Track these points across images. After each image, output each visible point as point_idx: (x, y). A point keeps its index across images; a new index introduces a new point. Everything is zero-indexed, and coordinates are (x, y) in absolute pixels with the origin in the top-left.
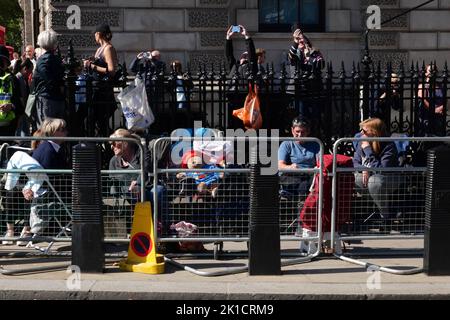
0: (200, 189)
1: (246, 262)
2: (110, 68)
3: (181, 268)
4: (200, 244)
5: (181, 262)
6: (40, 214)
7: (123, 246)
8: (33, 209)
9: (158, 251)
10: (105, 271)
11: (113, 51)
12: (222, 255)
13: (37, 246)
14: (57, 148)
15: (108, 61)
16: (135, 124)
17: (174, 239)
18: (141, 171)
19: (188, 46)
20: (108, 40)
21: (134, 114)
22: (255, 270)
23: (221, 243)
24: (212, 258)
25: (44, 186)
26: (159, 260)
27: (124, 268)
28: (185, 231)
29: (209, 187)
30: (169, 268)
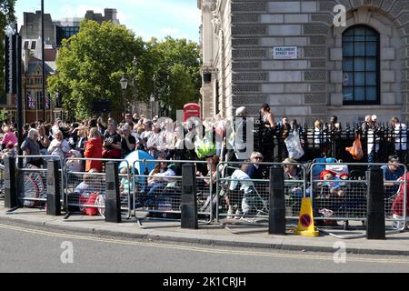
0: (331, 191)
1: (364, 232)
2: (272, 125)
3: (327, 234)
4: (335, 221)
5: (326, 231)
6: (249, 202)
7: (295, 221)
8: (244, 200)
9: (315, 225)
10: (286, 234)
11: (273, 117)
12: (348, 228)
13: (246, 219)
14: (257, 167)
15: (270, 122)
16: (294, 155)
17: (321, 218)
18: (304, 181)
19: (304, 114)
20: (268, 111)
21: (294, 150)
22: (370, 236)
23: (347, 222)
24: (342, 229)
25: (251, 187)
26: (315, 229)
27: (296, 233)
28: (327, 214)
29: (337, 190)
30: (321, 234)
